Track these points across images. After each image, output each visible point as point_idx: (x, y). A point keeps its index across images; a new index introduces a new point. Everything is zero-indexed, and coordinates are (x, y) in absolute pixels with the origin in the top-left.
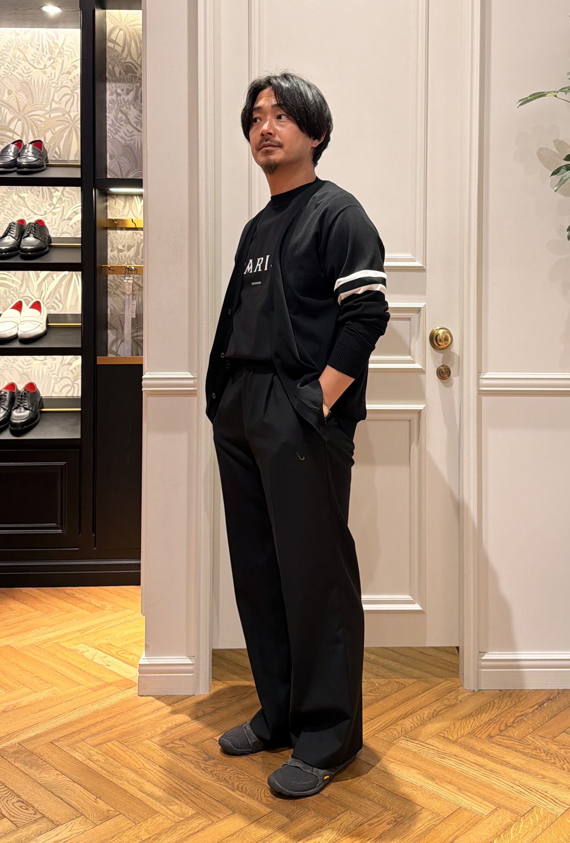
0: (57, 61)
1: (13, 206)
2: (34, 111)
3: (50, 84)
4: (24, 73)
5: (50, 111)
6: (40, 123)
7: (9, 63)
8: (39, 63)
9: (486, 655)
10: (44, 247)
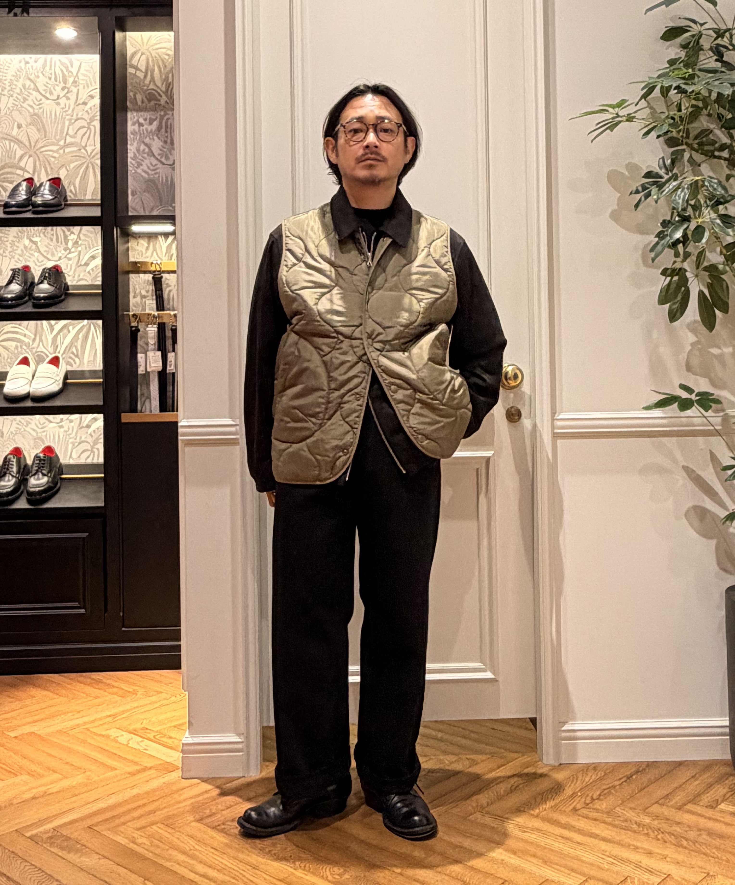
0: (71, 91)
1: (25, 252)
2: (47, 146)
3: (64, 116)
4: (35, 104)
5: (65, 146)
6: (53, 159)
7: (19, 94)
8: (51, 93)
9: (566, 726)
10: (59, 295)
